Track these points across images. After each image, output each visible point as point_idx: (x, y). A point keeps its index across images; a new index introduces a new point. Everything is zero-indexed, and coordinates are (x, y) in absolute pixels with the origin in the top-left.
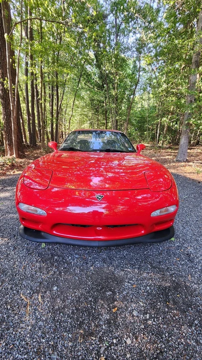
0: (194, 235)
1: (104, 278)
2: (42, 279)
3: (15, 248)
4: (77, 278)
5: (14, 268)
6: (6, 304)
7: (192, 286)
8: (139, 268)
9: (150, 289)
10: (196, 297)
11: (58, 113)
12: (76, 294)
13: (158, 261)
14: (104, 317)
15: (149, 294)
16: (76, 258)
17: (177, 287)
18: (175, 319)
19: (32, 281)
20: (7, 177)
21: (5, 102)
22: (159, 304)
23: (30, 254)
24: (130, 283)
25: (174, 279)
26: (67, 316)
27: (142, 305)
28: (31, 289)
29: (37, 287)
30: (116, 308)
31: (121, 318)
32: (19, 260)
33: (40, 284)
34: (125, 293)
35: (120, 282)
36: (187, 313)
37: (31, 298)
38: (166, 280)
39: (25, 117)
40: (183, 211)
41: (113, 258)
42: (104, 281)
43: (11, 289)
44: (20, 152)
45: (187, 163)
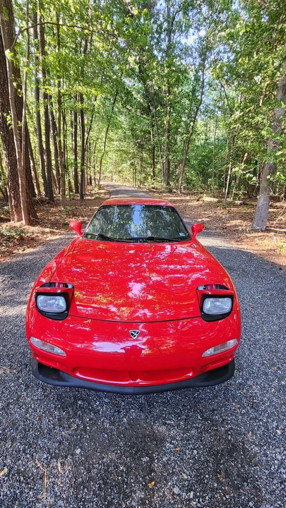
0: (264, 364)
1: (141, 436)
2: (62, 436)
3: (27, 386)
4: (106, 436)
5: (27, 419)
6: (18, 473)
7: (252, 449)
8: (186, 419)
9: (198, 453)
10: (255, 466)
11: (84, 151)
12: (104, 460)
13: (211, 407)
14: (137, 495)
15: (196, 461)
16: (106, 403)
17: (232, 449)
18: (224, 498)
19: (50, 439)
20: (14, 260)
21: (9, 145)
22: (207, 476)
23: (47, 396)
24: (173, 444)
25: (229, 437)
26: (92, 493)
27: (186, 477)
28: (49, 452)
29: (55, 449)
30: (153, 483)
31: (158, 497)
32: (33, 407)
33: (60, 444)
34: (165, 459)
35: (160, 441)
36: (241, 491)
37: (48, 466)
38: (219, 440)
39: (37, 156)
40: (252, 322)
41: (153, 404)
42: (140, 440)
43: (24, 451)
44: (31, 216)
45: (265, 234)
